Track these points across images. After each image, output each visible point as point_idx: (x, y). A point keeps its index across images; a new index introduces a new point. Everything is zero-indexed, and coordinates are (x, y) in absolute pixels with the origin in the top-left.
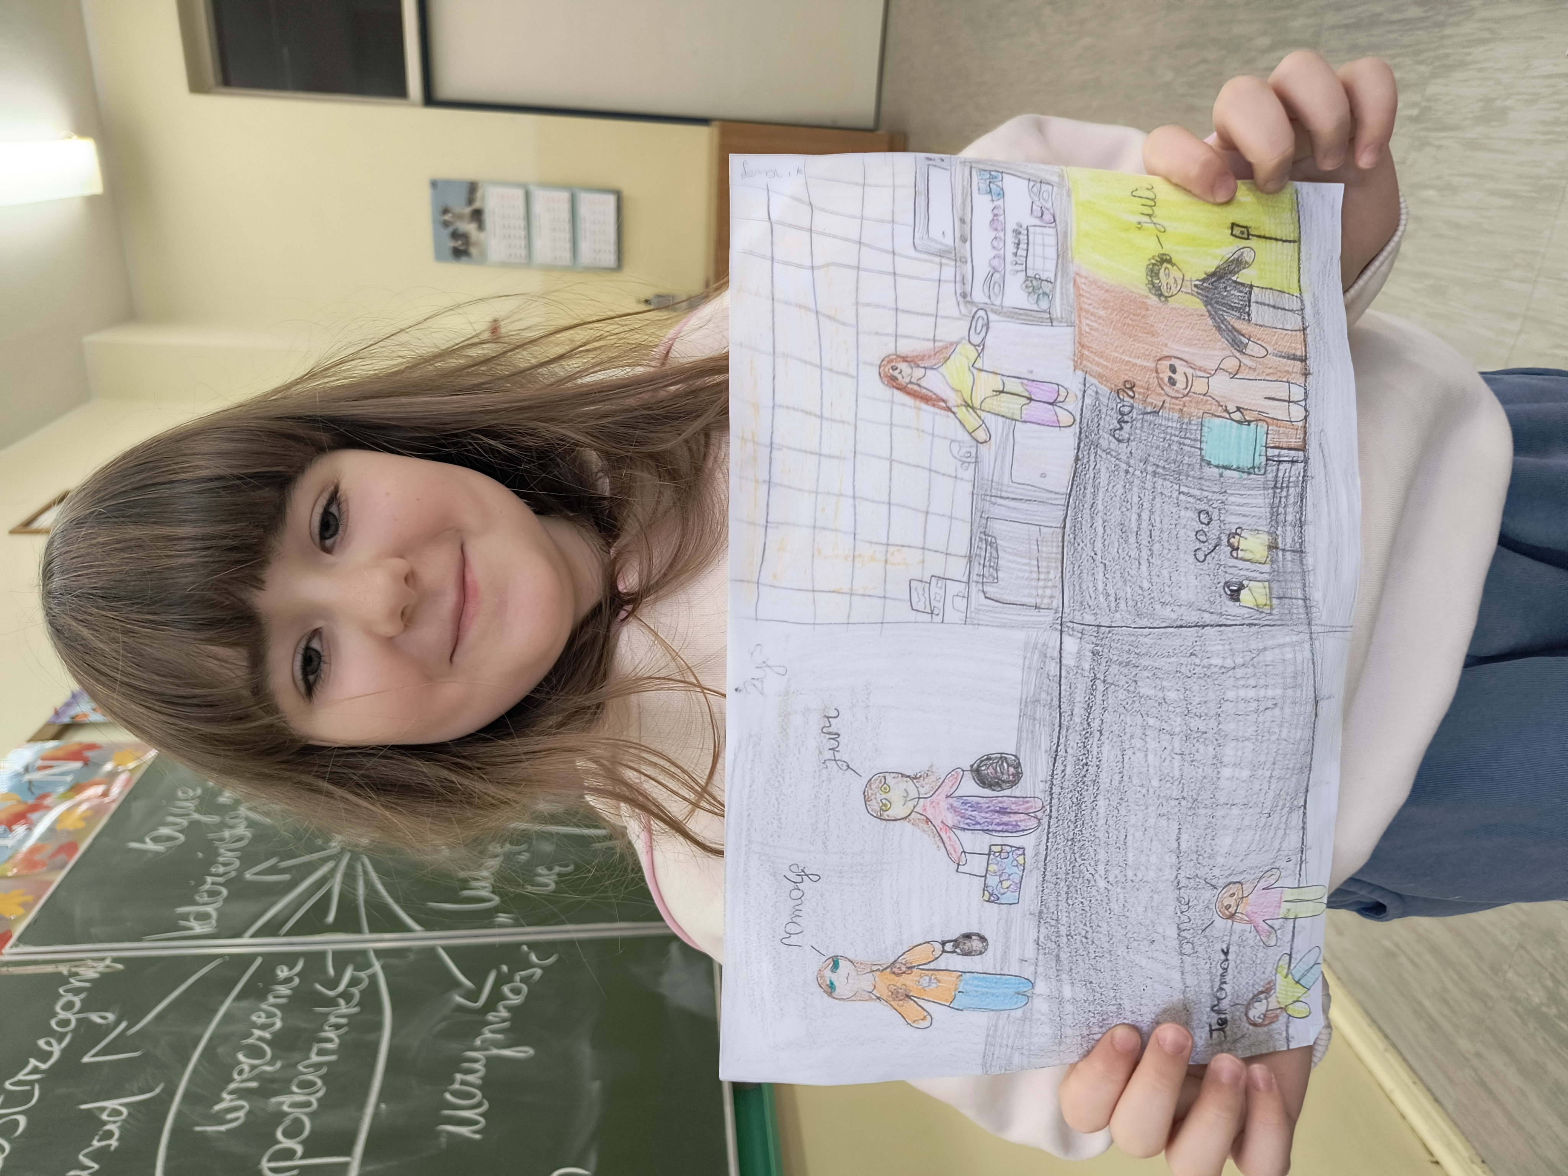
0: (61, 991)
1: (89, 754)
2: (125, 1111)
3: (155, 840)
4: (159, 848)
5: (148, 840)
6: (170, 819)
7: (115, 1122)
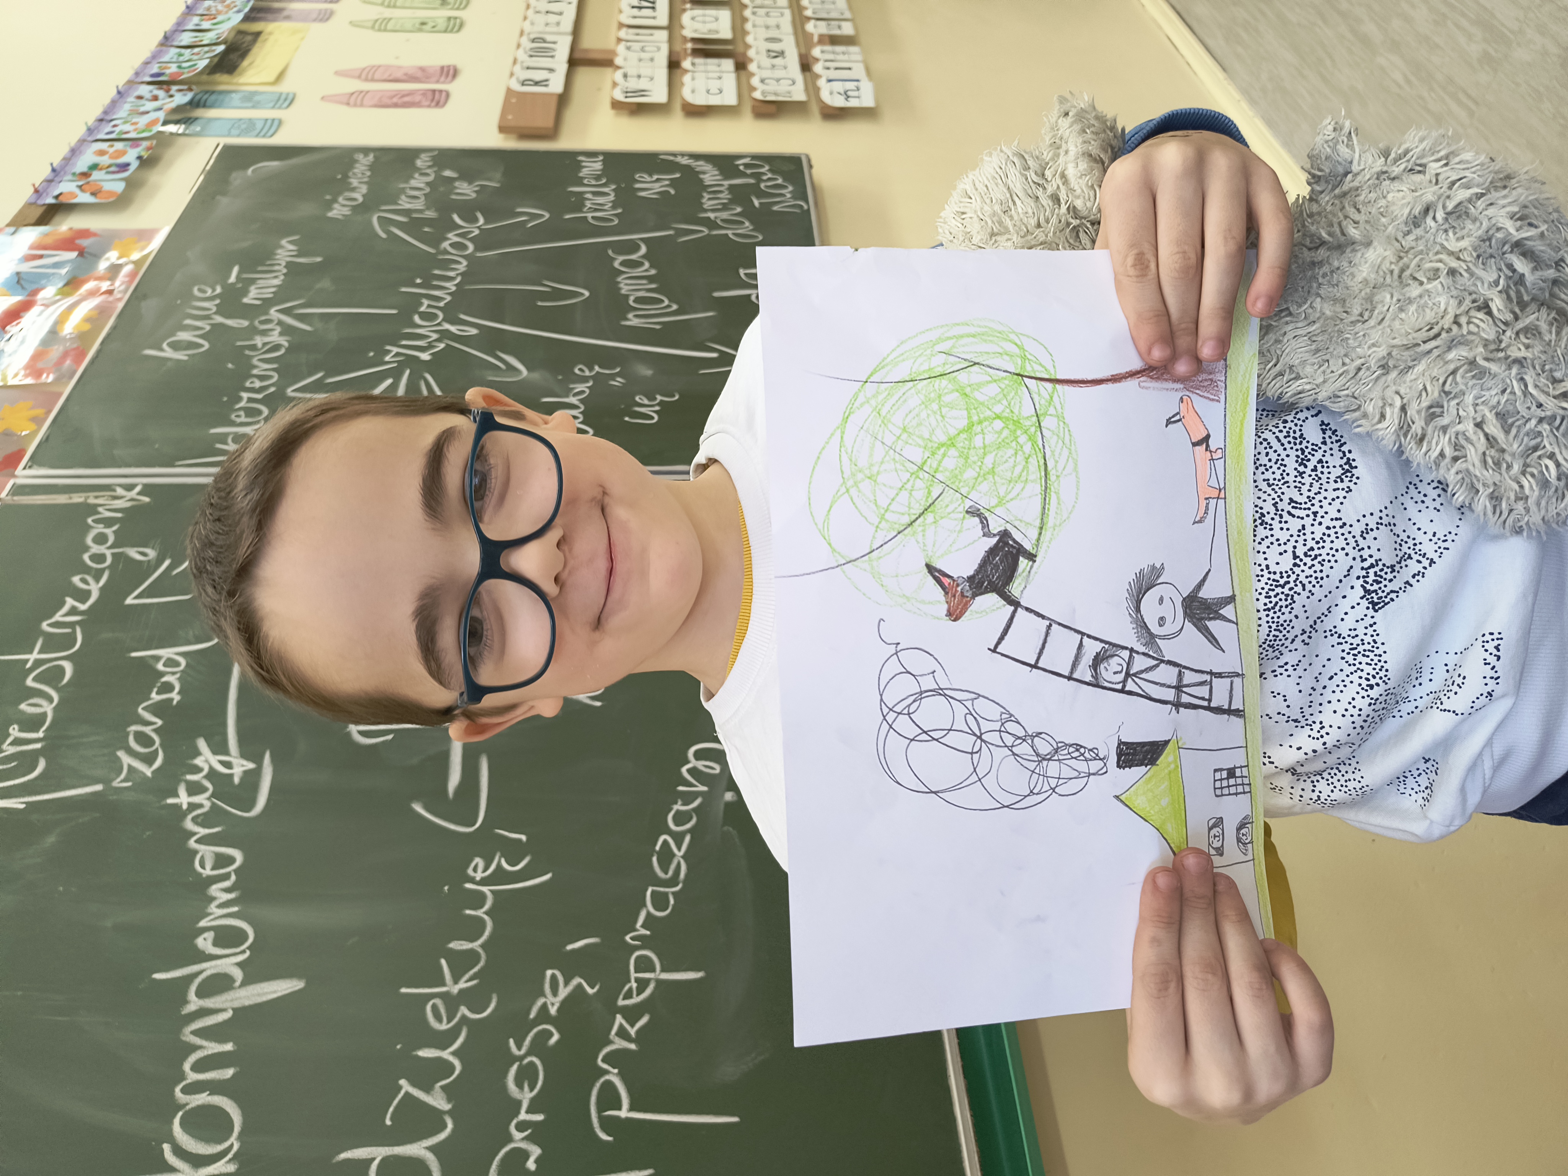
0: (90, 521)
1: (84, 242)
2: (183, 662)
3: (175, 346)
4: (181, 356)
5: (165, 346)
6: (188, 322)
7: (173, 673)
